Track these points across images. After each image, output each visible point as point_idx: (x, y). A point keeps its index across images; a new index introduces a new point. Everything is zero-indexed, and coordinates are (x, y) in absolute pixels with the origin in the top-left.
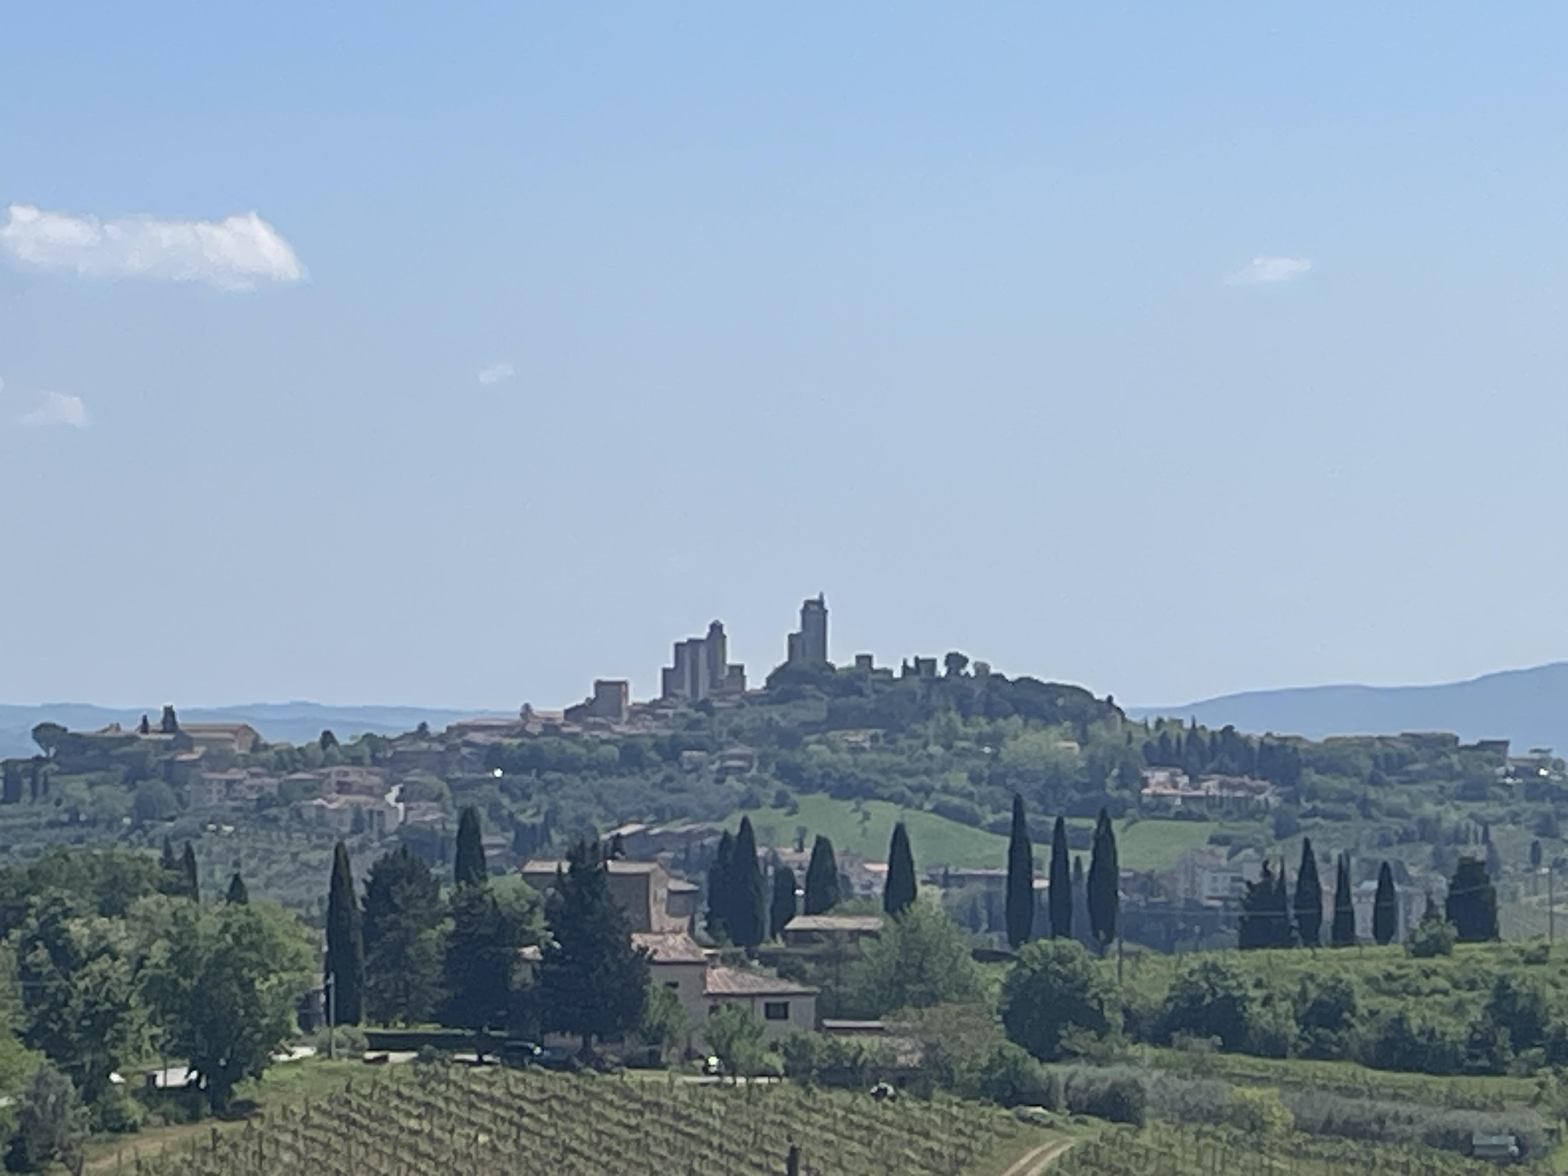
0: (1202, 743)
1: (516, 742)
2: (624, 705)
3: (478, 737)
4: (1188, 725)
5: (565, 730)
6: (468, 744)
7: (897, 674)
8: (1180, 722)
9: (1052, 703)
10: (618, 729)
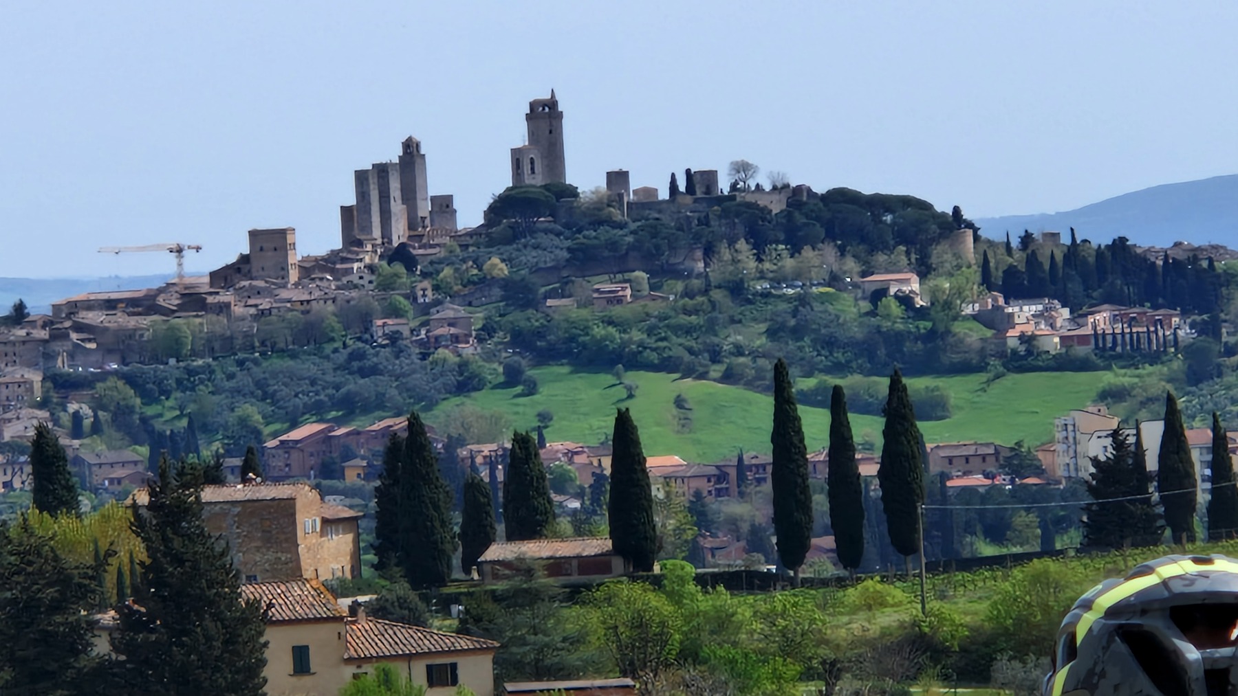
0: (1084, 261)
1: (145, 321)
2: (291, 261)
3: (93, 318)
4: (1066, 240)
5: (210, 299)
6: (79, 328)
7: (664, 194)
8: (1055, 236)
9: (877, 220)
10: (284, 294)
